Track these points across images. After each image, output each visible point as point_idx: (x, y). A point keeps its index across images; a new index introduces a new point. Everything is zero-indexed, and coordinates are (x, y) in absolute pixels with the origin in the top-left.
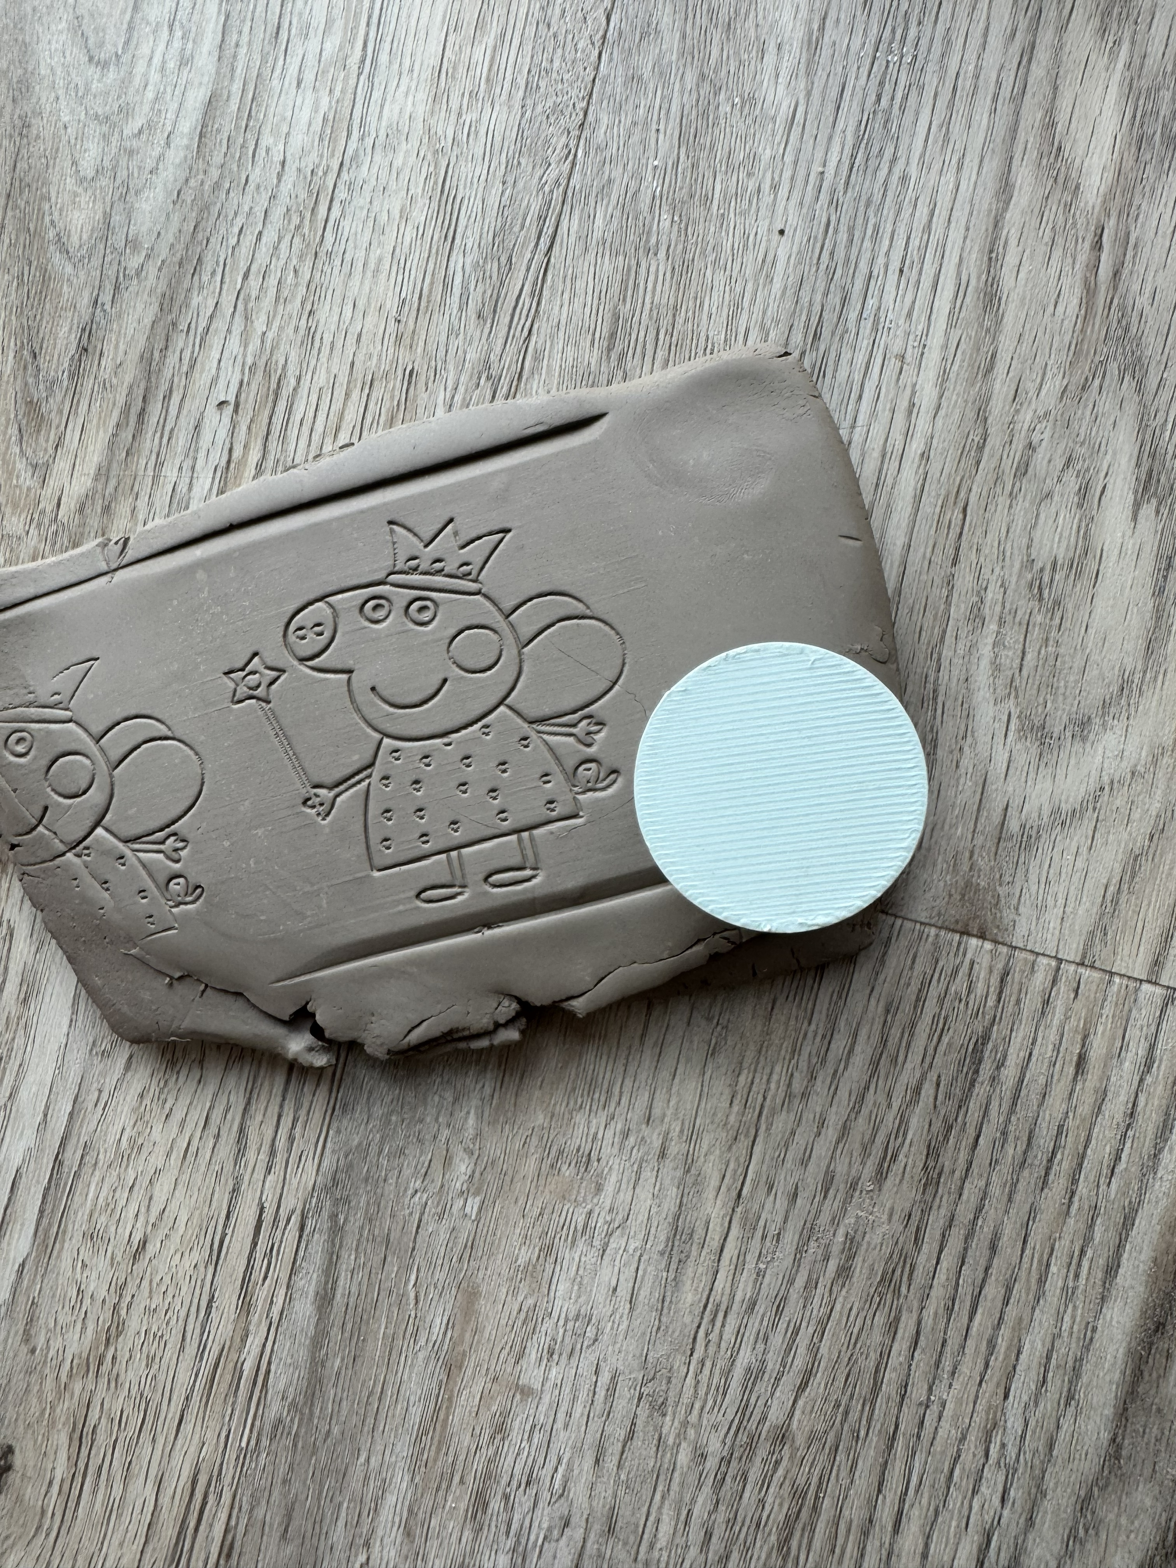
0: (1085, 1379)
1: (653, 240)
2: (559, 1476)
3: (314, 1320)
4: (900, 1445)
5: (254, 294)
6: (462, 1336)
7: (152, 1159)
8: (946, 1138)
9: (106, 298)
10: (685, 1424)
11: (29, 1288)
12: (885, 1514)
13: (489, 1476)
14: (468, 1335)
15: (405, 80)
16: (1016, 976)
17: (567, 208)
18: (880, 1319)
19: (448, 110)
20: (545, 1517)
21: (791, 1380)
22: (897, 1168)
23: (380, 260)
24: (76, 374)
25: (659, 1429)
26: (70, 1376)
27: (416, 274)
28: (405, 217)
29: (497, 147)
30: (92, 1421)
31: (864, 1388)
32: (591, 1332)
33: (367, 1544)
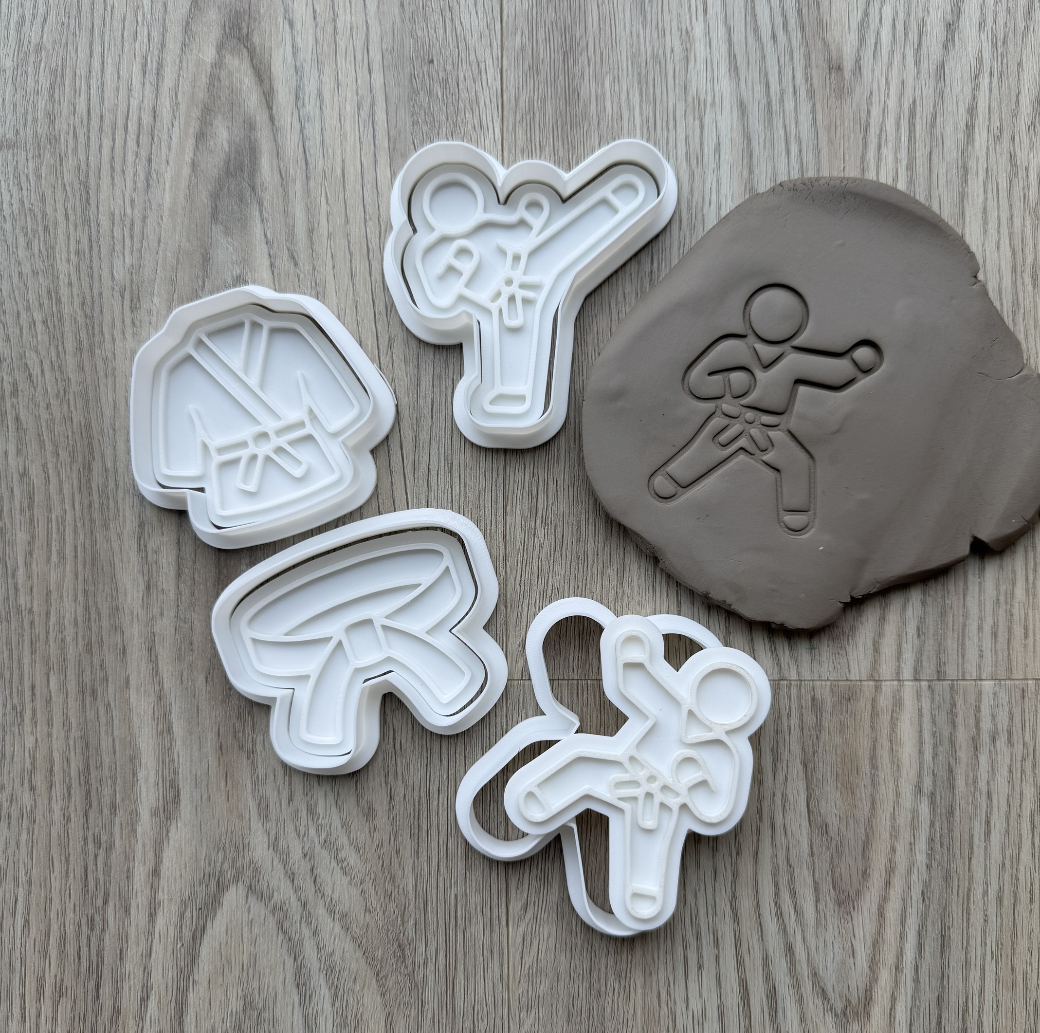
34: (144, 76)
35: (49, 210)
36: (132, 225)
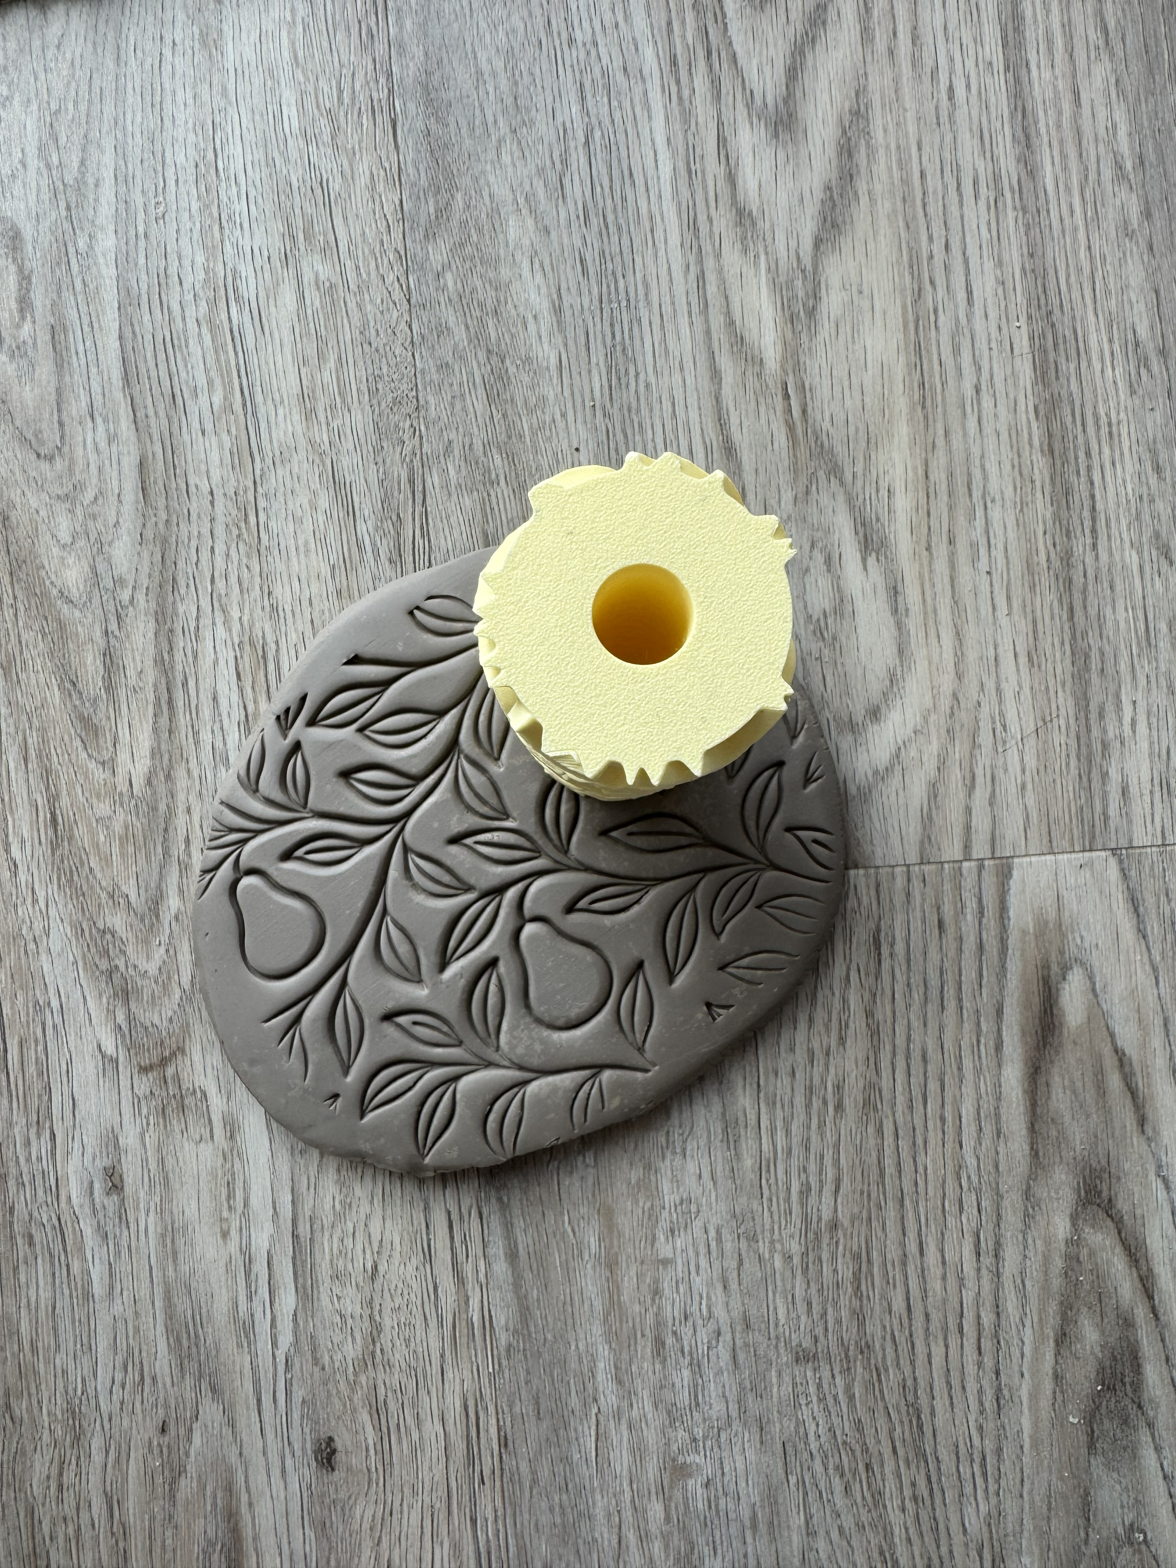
0: (1004, 1118)
1: (493, 476)
2: (704, 1306)
3: (510, 1272)
4: (907, 1202)
5: (223, 592)
6: (611, 1243)
7: (362, 1209)
8: (875, 1002)
9: (113, 626)
10: (772, 1242)
11: (305, 1328)
12: (912, 1247)
13: (659, 1324)
14: (615, 1242)
15: (281, 411)
16: (884, 886)
17: (426, 469)
18: (871, 1129)
19: (320, 424)
20: (703, 1335)
21: (829, 1188)
22: (851, 1032)
23: (306, 543)
24: (110, 687)
25: (756, 1251)
26: (356, 1374)
27: (335, 545)
28: (314, 507)
29: (363, 440)
30: (381, 1398)
31: (874, 1176)
32: (693, 1208)
33: (595, 1400)
34: (978, 1260)
35: (871, 1442)
36: (984, 1458)
